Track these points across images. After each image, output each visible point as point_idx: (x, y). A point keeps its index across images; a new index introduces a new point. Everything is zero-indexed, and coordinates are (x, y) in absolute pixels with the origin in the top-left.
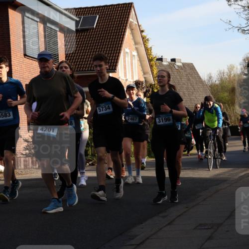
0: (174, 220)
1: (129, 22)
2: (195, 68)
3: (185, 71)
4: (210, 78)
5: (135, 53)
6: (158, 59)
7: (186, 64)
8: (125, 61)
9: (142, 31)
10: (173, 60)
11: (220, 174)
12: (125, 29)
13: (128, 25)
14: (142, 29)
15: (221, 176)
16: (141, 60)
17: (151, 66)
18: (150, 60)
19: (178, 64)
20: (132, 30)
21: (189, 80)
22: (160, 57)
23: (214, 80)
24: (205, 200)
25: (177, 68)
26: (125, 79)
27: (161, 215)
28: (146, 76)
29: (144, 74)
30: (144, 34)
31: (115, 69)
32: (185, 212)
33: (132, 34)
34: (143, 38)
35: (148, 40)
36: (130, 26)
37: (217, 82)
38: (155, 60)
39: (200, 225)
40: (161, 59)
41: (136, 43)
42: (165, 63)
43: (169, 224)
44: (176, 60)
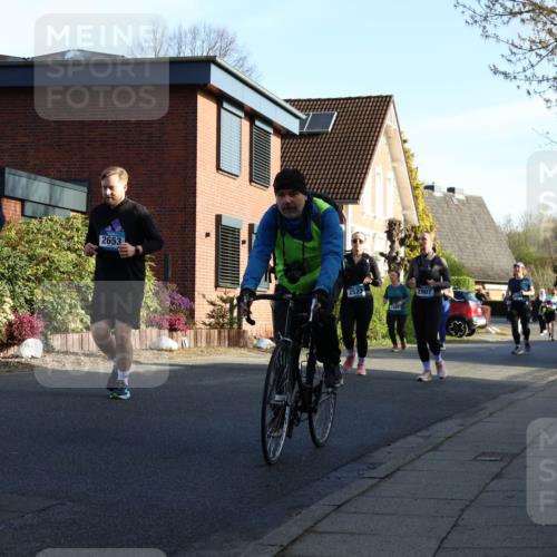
0: (441, 444)
1: (385, 126)
2: (484, 205)
3: (469, 209)
4: (509, 221)
5: (391, 175)
6: (427, 187)
7: (471, 197)
8: (374, 187)
9: (405, 141)
10: (451, 190)
11: (516, 377)
12: (378, 136)
13: (383, 130)
14: (404, 138)
15: (518, 379)
16: (399, 187)
17: (415, 197)
18: (414, 188)
19: (458, 196)
20: (388, 138)
21: (474, 222)
22: (430, 184)
23: (515, 226)
24: (491, 414)
25: (456, 202)
26: (372, 215)
27: (419, 434)
28: (405, 212)
29: (404, 209)
30: (406, 145)
31: (358, 198)
32: (459, 432)
33: (389, 145)
34: (405, 152)
35: (413, 155)
36: (386, 132)
37: (520, 230)
38: (422, 187)
39: (484, 454)
40: (431, 188)
41: (393, 160)
42: (437, 194)
43: (434, 449)
44: (456, 191)
